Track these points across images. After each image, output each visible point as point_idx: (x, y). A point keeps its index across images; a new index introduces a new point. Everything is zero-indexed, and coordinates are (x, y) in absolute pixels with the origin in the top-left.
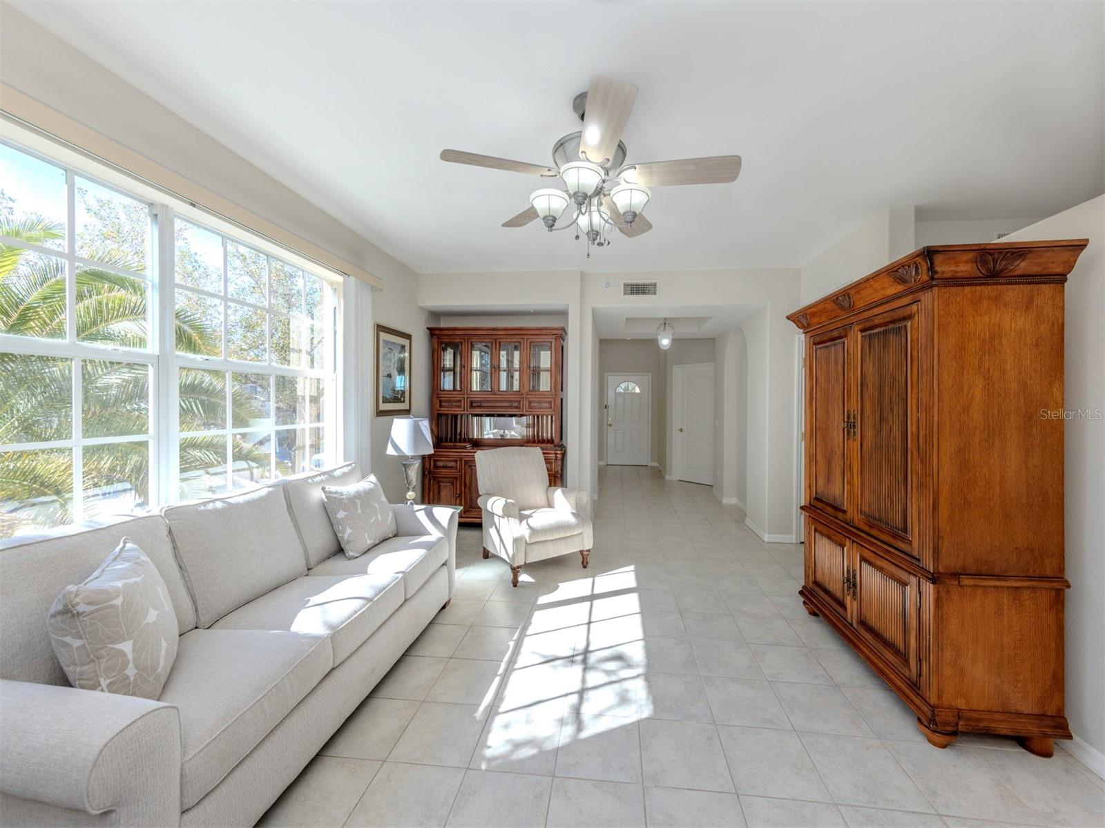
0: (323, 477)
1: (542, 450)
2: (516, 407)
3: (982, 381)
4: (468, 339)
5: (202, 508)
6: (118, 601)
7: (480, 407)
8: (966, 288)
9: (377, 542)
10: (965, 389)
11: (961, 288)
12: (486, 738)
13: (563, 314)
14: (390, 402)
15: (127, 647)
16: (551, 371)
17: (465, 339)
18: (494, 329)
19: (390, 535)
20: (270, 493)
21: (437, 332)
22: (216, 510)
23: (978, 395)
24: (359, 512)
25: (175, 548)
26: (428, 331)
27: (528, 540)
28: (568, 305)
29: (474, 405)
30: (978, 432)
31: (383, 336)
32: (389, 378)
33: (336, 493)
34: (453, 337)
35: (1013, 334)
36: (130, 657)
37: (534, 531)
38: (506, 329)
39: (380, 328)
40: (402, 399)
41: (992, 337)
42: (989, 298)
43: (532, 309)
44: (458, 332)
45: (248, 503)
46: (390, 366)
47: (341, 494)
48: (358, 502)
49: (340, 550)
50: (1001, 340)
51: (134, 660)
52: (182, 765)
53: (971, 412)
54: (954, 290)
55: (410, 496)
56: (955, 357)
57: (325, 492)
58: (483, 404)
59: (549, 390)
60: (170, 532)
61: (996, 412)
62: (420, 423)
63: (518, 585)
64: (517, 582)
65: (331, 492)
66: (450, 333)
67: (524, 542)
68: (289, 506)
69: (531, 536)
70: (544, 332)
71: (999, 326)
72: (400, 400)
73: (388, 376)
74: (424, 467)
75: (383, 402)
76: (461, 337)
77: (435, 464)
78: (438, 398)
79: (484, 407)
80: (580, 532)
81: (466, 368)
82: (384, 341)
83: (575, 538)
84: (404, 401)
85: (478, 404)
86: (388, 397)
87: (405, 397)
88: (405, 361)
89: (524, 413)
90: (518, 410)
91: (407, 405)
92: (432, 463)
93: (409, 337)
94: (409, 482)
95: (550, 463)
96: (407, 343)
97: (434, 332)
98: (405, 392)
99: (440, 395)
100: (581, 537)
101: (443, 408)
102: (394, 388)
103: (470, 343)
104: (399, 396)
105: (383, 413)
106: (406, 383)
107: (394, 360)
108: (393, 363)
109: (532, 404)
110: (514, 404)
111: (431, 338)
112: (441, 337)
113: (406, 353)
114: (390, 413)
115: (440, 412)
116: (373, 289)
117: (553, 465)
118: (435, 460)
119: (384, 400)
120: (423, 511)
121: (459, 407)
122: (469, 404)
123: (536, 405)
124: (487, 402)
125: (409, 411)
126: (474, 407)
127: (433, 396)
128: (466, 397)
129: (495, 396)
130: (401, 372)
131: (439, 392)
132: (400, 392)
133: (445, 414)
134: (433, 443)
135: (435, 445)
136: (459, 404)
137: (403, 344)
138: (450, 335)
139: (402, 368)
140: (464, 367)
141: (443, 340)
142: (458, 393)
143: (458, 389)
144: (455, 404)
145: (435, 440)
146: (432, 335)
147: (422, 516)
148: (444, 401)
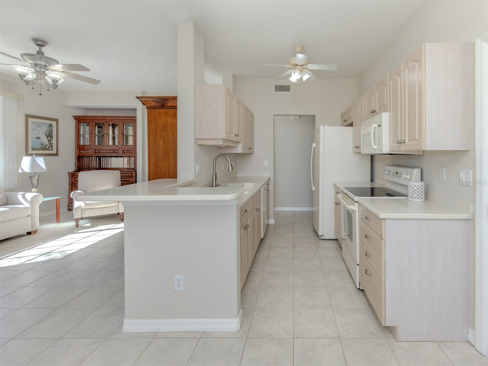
1: (121, 172)
3: (162, 139)
4: (93, 121)
7: (99, 153)
8: (157, 110)
10: (157, 142)
11: (155, 110)
13: (135, 110)
14: (39, 150)
16: (133, 136)
17: (91, 121)
18: (104, 117)
21: (77, 118)
23: (161, 144)
26: (73, 117)
27: (83, 208)
28: (136, 106)
29: (96, 152)
30: (161, 156)
31: (30, 120)
34: (85, 120)
35: (171, 125)
37: (86, 204)
38: (110, 117)
39: (28, 116)
41: (165, 126)
42: (164, 113)
44: (87, 118)
46: (39, 134)
50: (167, 127)
53: (159, 149)
54: (153, 110)
55: (33, 190)
56: (154, 132)
58: (100, 152)
59: (132, 145)
61: (166, 149)
62: (36, 158)
64: (78, 225)
66: (83, 118)
67: (81, 208)
69: (85, 206)
70: (129, 118)
71: (167, 122)
72: (48, 149)
73: (37, 138)
74: (69, 181)
75: (32, 150)
76: (90, 120)
77: (75, 179)
78: (78, 148)
79: (101, 153)
80: (116, 205)
81: (92, 135)
82: (32, 122)
83: (113, 208)
84: (52, 150)
85: (98, 151)
86: (37, 147)
87: (52, 148)
88: (52, 131)
89: (120, 155)
90: (117, 154)
91: (54, 151)
92: (73, 179)
93: (57, 120)
94: (32, 184)
95: (130, 178)
96: (54, 123)
97: (76, 118)
98: (52, 146)
99: (79, 147)
100: (117, 207)
101: (81, 153)
102: (42, 143)
103: (94, 123)
104: (48, 147)
105: (31, 155)
106: (54, 141)
107: (42, 131)
108: (41, 132)
109: (124, 151)
110: (116, 152)
111: (75, 120)
112: (79, 120)
113: (53, 127)
114: (37, 155)
115: (79, 155)
116: (18, 99)
117: (132, 179)
118: (75, 178)
119: (33, 149)
120: (21, 195)
121: (89, 153)
122: (94, 152)
123: (126, 151)
124: (103, 150)
125: (56, 155)
126: (96, 153)
127: (76, 148)
128: (92, 148)
129: (106, 148)
130: (49, 136)
131: (79, 146)
132: (48, 145)
133: (82, 157)
134: (76, 170)
135: (77, 170)
136: (89, 151)
137: (51, 123)
138: (83, 119)
139: (50, 134)
140: (91, 134)
141: (80, 122)
142: (89, 146)
143: (88, 144)
144: (86, 151)
145: (77, 168)
146: (75, 119)
147: (20, 197)
148: (82, 150)
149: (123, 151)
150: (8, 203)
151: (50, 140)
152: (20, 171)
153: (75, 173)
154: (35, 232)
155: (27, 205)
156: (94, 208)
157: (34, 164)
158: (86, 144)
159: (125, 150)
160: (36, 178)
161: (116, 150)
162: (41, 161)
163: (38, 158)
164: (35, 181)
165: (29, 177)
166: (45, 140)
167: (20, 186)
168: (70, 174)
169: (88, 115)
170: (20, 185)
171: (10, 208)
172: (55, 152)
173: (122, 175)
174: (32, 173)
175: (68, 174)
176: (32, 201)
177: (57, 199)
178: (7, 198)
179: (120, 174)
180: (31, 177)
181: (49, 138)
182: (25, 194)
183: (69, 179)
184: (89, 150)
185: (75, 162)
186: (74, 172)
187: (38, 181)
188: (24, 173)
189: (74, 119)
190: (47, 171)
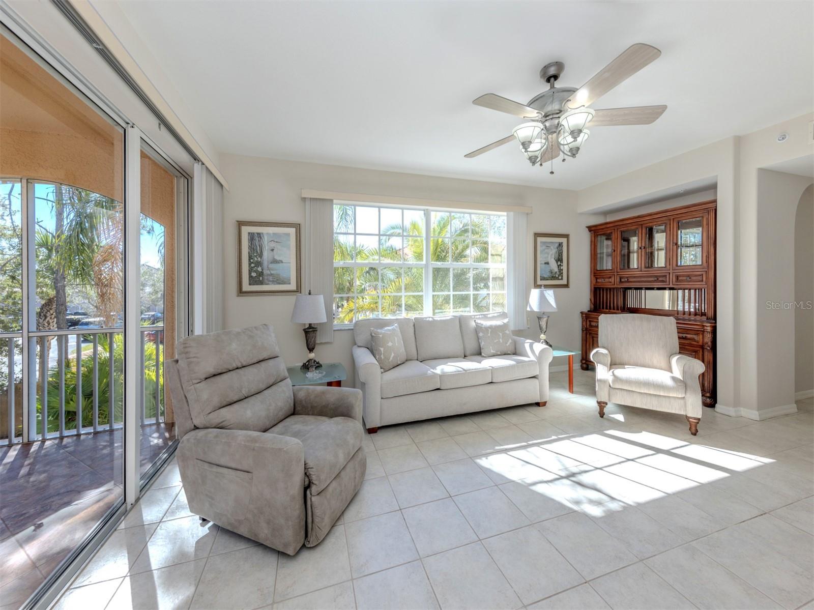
0: (480, 316)
1: (679, 320)
2: (663, 281)
4: (617, 229)
5: (425, 319)
6: (381, 336)
7: (628, 282)
9: (499, 353)
12: (489, 456)
13: (713, 187)
14: (547, 280)
15: (382, 349)
16: (702, 245)
17: (615, 230)
18: (639, 217)
19: (509, 352)
20: (451, 319)
21: (593, 229)
22: (429, 321)
24: (489, 335)
25: (415, 331)
26: (587, 229)
27: (611, 385)
28: (717, 176)
29: (623, 280)
31: (539, 240)
32: (547, 265)
33: (480, 324)
34: (606, 229)
36: (382, 352)
37: (616, 379)
38: (650, 215)
39: (537, 235)
40: (560, 278)
43: (681, 190)
44: (608, 226)
45: (441, 320)
46: (548, 257)
47: (482, 325)
48: (490, 330)
49: (480, 354)
51: (384, 354)
52: (381, 384)
55: (542, 337)
57: (475, 323)
58: (631, 280)
60: (414, 325)
62: (545, 292)
63: (604, 416)
65: (478, 323)
66: (603, 227)
67: (608, 384)
68: (461, 326)
69: (614, 381)
70: (693, 209)
72: (558, 279)
73: (545, 263)
74: (582, 325)
75: (541, 280)
76: (612, 228)
77: (590, 324)
78: (594, 276)
79: (631, 282)
80: (680, 396)
81: (616, 252)
82: (541, 242)
83: (672, 401)
84: (562, 279)
85: (626, 279)
86: (545, 276)
87: (562, 276)
88: (562, 252)
89: (671, 286)
90: (665, 283)
91: (564, 282)
92: (588, 323)
93: (567, 236)
94: (541, 328)
95: (697, 334)
96: (564, 240)
97: (590, 228)
98: (562, 273)
99: (596, 274)
100: (682, 402)
101: (599, 283)
102: (551, 270)
103: (619, 233)
104: (557, 276)
105: (540, 286)
106: (564, 268)
107: (551, 253)
108: (550, 255)
109: (680, 278)
110: (660, 279)
111: (590, 233)
112: (595, 231)
113: (563, 247)
114: (546, 286)
115: (596, 286)
116: (527, 214)
117: (701, 336)
118: (590, 321)
119: (543, 279)
120: (529, 344)
121: (611, 282)
122: (618, 280)
123: (685, 278)
124: (635, 277)
125: (567, 286)
126: (623, 282)
127: (591, 275)
128: (616, 274)
129: (641, 273)
130: (559, 260)
131: (596, 272)
132: (558, 273)
133: (600, 288)
134: (591, 308)
135: (592, 310)
136: (610, 280)
137: (561, 242)
138: (602, 229)
139: (560, 257)
140: (614, 251)
141: (598, 233)
142: (610, 271)
143: (610, 268)
144: (607, 280)
145: (593, 306)
146: (590, 231)
147: (527, 346)
148: (599, 278)
149: (677, 277)
150: (516, 352)
151: (560, 265)
152: (528, 309)
153: (589, 313)
154: (544, 404)
155: (532, 358)
156: (633, 391)
157: (543, 298)
158: (605, 268)
159: (683, 276)
160: (545, 319)
161: (660, 276)
162: (550, 294)
163: (547, 291)
164: (543, 323)
165: (538, 317)
166: (554, 266)
167: (529, 328)
168: (584, 315)
169: (608, 220)
170: (529, 326)
171: (518, 362)
172: (566, 283)
173: (679, 325)
174: (541, 312)
175: (581, 314)
176: (541, 356)
177: (569, 356)
178: (515, 343)
179: (676, 325)
180: (539, 318)
181: (559, 263)
182: (533, 343)
183: (583, 322)
184: (610, 277)
185: (589, 297)
186: (588, 311)
187: (547, 323)
188: (532, 312)
189: (588, 231)
190: (556, 311)
